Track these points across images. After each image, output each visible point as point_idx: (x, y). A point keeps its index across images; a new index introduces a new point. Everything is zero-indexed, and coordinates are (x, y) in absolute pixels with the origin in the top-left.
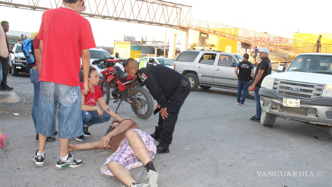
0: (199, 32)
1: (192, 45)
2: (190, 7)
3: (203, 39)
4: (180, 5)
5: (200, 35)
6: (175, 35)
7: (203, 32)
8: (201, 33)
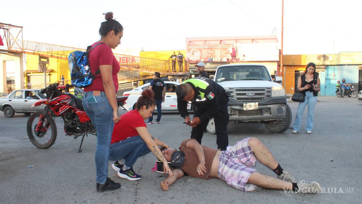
0: (38, 57)
1: (25, 73)
2: (21, 28)
3: (44, 64)
4: (8, 26)
5: (40, 60)
6: (4, 62)
7: (44, 56)
8: (41, 57)
